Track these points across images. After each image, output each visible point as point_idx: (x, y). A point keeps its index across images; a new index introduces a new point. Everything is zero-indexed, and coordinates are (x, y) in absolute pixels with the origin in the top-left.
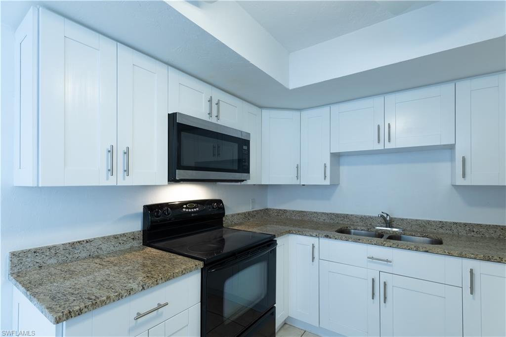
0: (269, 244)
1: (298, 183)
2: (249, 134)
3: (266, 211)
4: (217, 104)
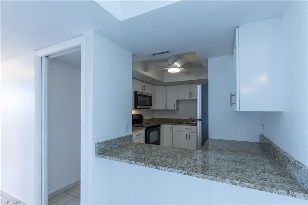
0: (159, 126)
1: (166, 109)
2: (152, 95)
3: (154, 119)
4: (144, 86)
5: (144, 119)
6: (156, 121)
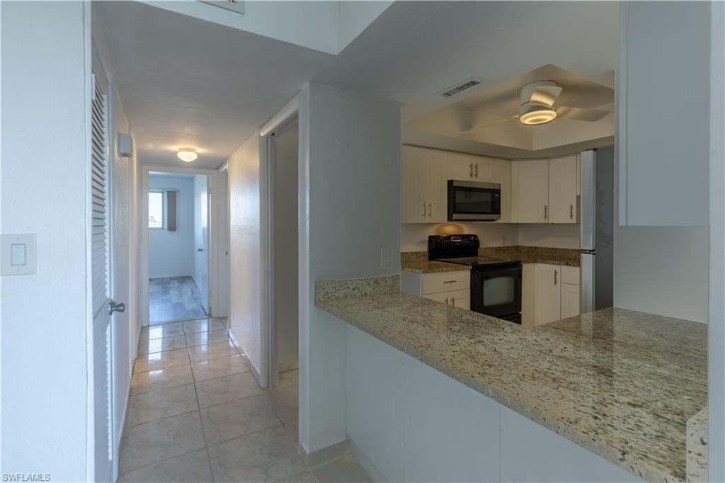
1: (546, 222)
2: (500, 185)
3: (517, 248)
4: (476, 167)
5: (480, 247)
6: (521, 252)
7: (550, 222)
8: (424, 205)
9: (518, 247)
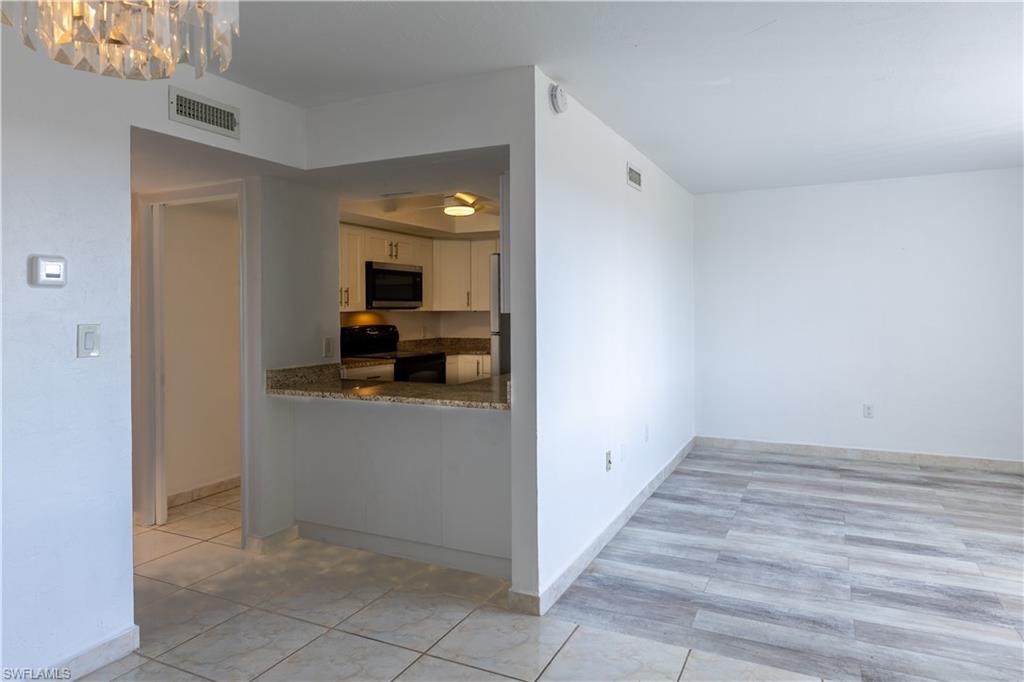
0: (438, 359)
1: (469, 309)
2: (421, 268)
3: (439, 341)
4: (396, 246)
5: (401, 339)
7: (473, 309)
8: (341, 291)
9: (440, 339)
